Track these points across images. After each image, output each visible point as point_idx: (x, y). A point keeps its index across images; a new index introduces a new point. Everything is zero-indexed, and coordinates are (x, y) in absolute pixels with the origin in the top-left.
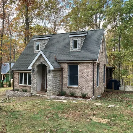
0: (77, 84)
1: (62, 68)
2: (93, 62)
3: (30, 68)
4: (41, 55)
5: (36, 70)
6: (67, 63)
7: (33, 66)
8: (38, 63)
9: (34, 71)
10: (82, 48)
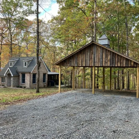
0: (24, 83)
1: (19, 75)
2: (30, 73)
3: (5, 75)
4: (9, 70)
5: (7, 76)
6: (21, 73)
7: (6, 74)
8: (8, 73)
9: (6, 76)
10: (28, 66)
